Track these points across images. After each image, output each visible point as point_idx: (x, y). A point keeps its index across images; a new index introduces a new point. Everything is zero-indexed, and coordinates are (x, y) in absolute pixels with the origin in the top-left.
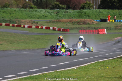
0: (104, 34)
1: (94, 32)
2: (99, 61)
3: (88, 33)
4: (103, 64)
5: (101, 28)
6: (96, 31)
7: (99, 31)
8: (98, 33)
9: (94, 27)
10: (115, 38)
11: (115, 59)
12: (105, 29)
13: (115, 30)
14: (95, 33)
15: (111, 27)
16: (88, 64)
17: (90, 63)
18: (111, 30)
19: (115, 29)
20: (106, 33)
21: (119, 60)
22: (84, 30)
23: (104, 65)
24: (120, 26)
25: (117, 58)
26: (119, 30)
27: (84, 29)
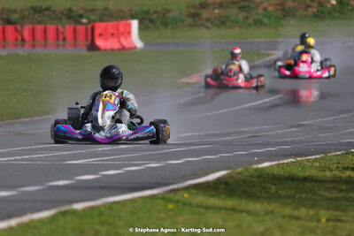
0: (124, 48)
1: (69, 41)
2: (79, 206)
3: (33, 46)
4: (101, 223)
5: (106, 15)
6: (81, 35)
7: (97, 32)
8: (93, 47)
9: (70, 10)
10: (188, 75)
11: (172, 195)
12: (135, 24)
13: (192, 26)
14: (75, 46)
15: (168, 11)
16: (14, 222)
17: (26, 219)
18: (166, 24)
19: (190, 20)
20: (139, 44)
21: (200, 199)
22: (10, 28)
23: (104, 229)
24: (221, 5)
25: (187, 188)
26: (218, 26)
27: (9, 22)
